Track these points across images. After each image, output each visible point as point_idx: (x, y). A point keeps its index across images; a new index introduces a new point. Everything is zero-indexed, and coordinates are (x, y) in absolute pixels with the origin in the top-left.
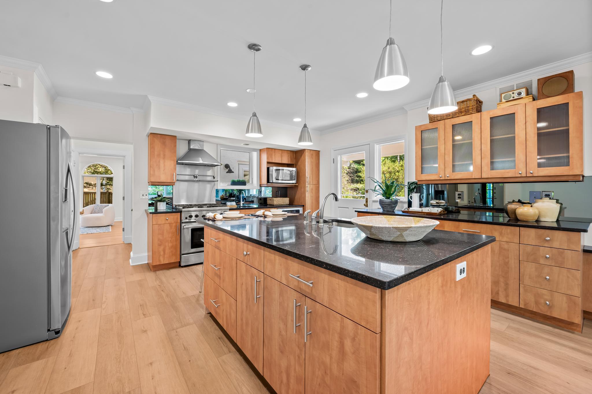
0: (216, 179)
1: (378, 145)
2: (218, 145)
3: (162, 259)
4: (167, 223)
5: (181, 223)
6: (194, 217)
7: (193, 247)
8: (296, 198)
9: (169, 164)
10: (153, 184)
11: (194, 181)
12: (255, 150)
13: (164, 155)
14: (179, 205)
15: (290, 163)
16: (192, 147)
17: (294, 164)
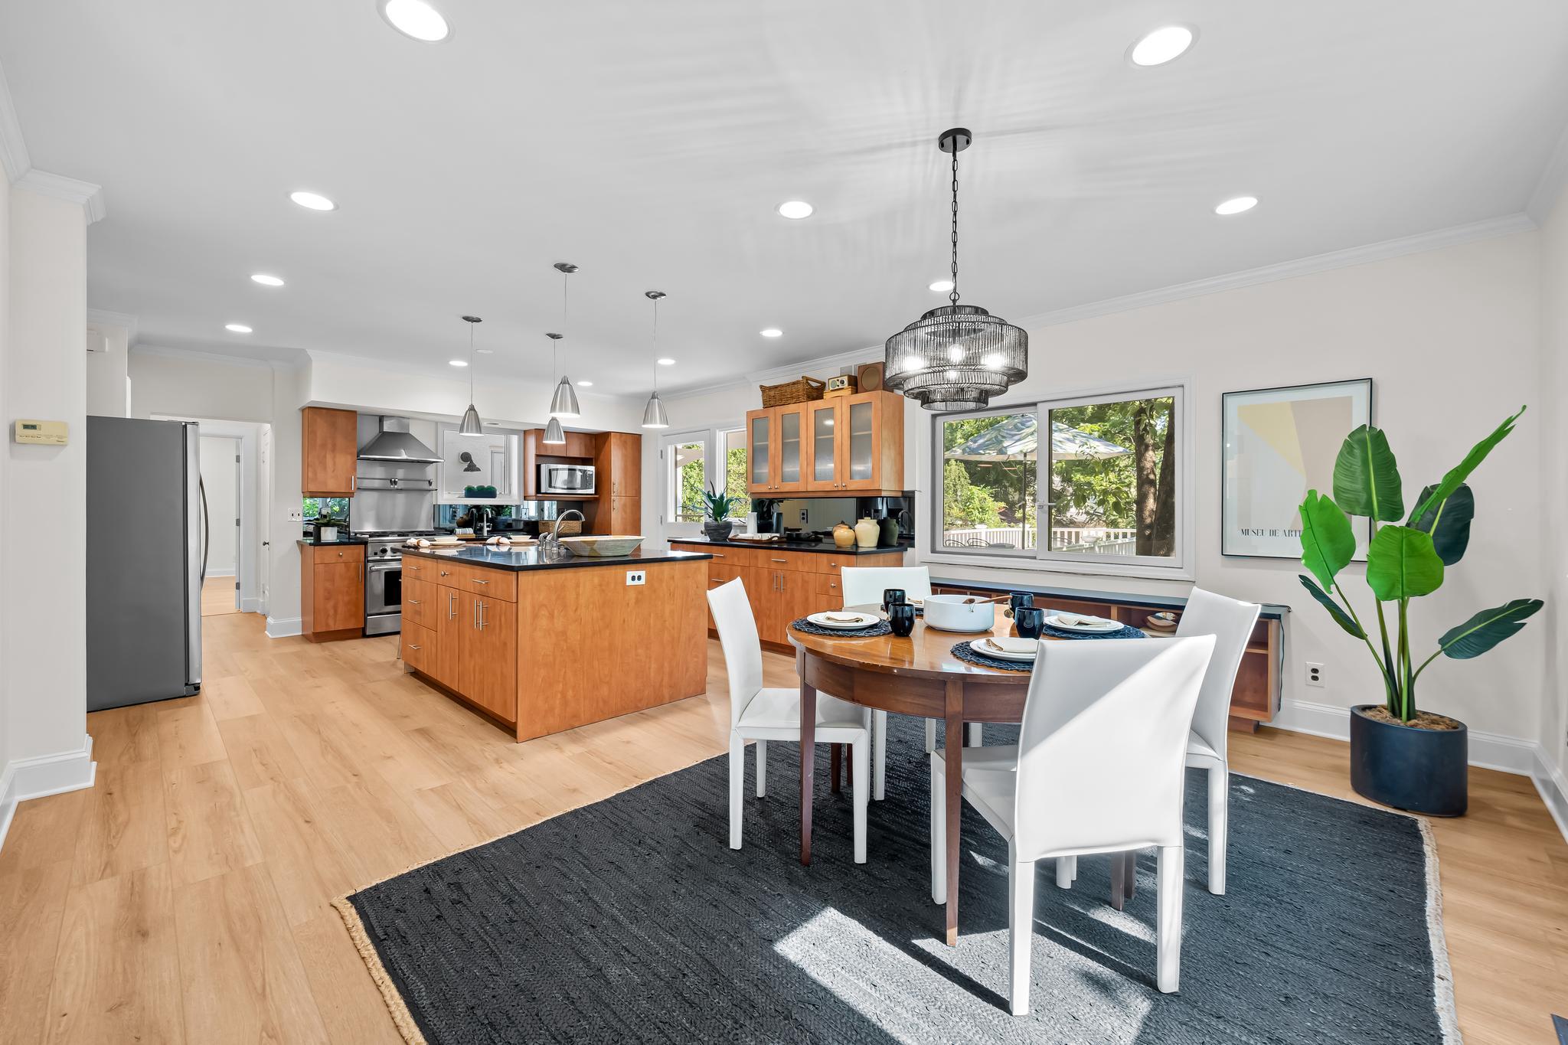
0: (433, 487)
1: (722, 433)
2: (439, 425)
3: (331, 622)
4: (341, 561)
5: (366, 561)
6: (389, 553)
7: (387, 603)
8: (596, 521)
9: (343, 460)
10: (313, 495)
11: (391, 490)
12: (513, 432)
13: (334, 446)
14: (362, 534)
15: (583, 456)
16: (386, 429)
17: (592, 459)
